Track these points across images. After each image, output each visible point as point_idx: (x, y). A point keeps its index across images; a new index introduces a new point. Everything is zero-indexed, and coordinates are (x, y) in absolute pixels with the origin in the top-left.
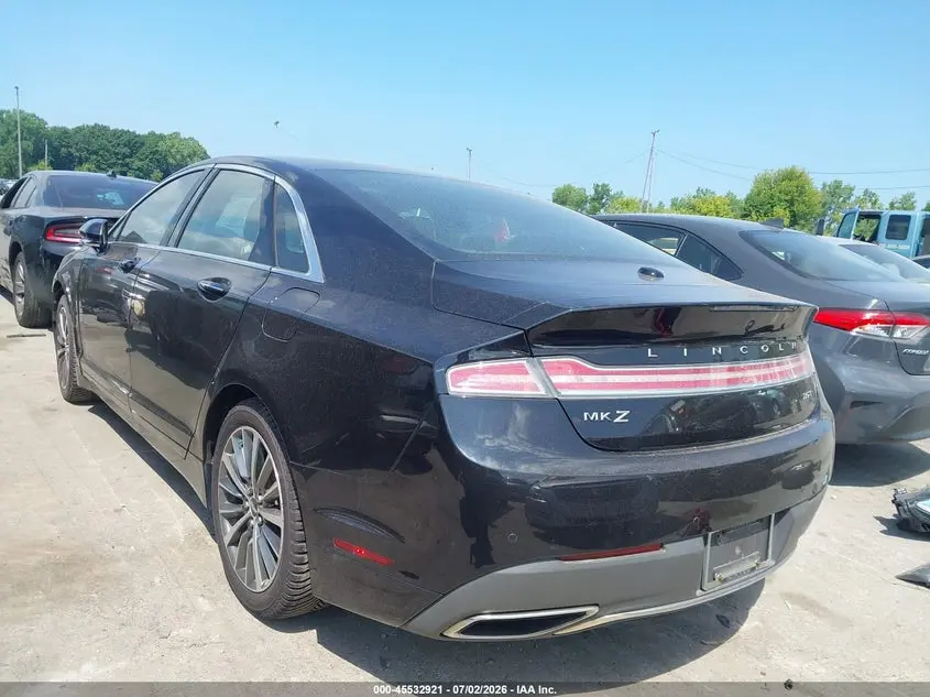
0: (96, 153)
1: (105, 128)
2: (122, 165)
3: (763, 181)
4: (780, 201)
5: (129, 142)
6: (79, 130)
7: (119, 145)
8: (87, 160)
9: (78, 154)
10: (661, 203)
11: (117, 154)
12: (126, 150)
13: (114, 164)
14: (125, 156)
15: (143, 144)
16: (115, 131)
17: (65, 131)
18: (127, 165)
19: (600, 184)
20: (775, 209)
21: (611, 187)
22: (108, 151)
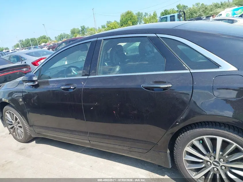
3: (123, 16)
4: (129, 20)
10: (99, 27)
19: (82, 26)
20: (128, 22)
21: (85, 26)
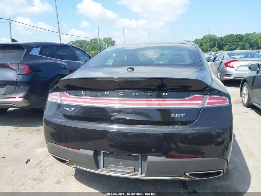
0: (229, 42)
1: (233, 35)
2: (237, 45)
5: (240, 37)
6: (225, 37)
7: (236, 39)
8: (227, 44)
9: (224, 44)
11: (235, 42)
12: (238, 40)
13: (235, 45)
14: (238, 42)
15: (244, 37)
16: (235, 35)
17: (221, 38)
18: (238, 44)
22: (233, 41)
